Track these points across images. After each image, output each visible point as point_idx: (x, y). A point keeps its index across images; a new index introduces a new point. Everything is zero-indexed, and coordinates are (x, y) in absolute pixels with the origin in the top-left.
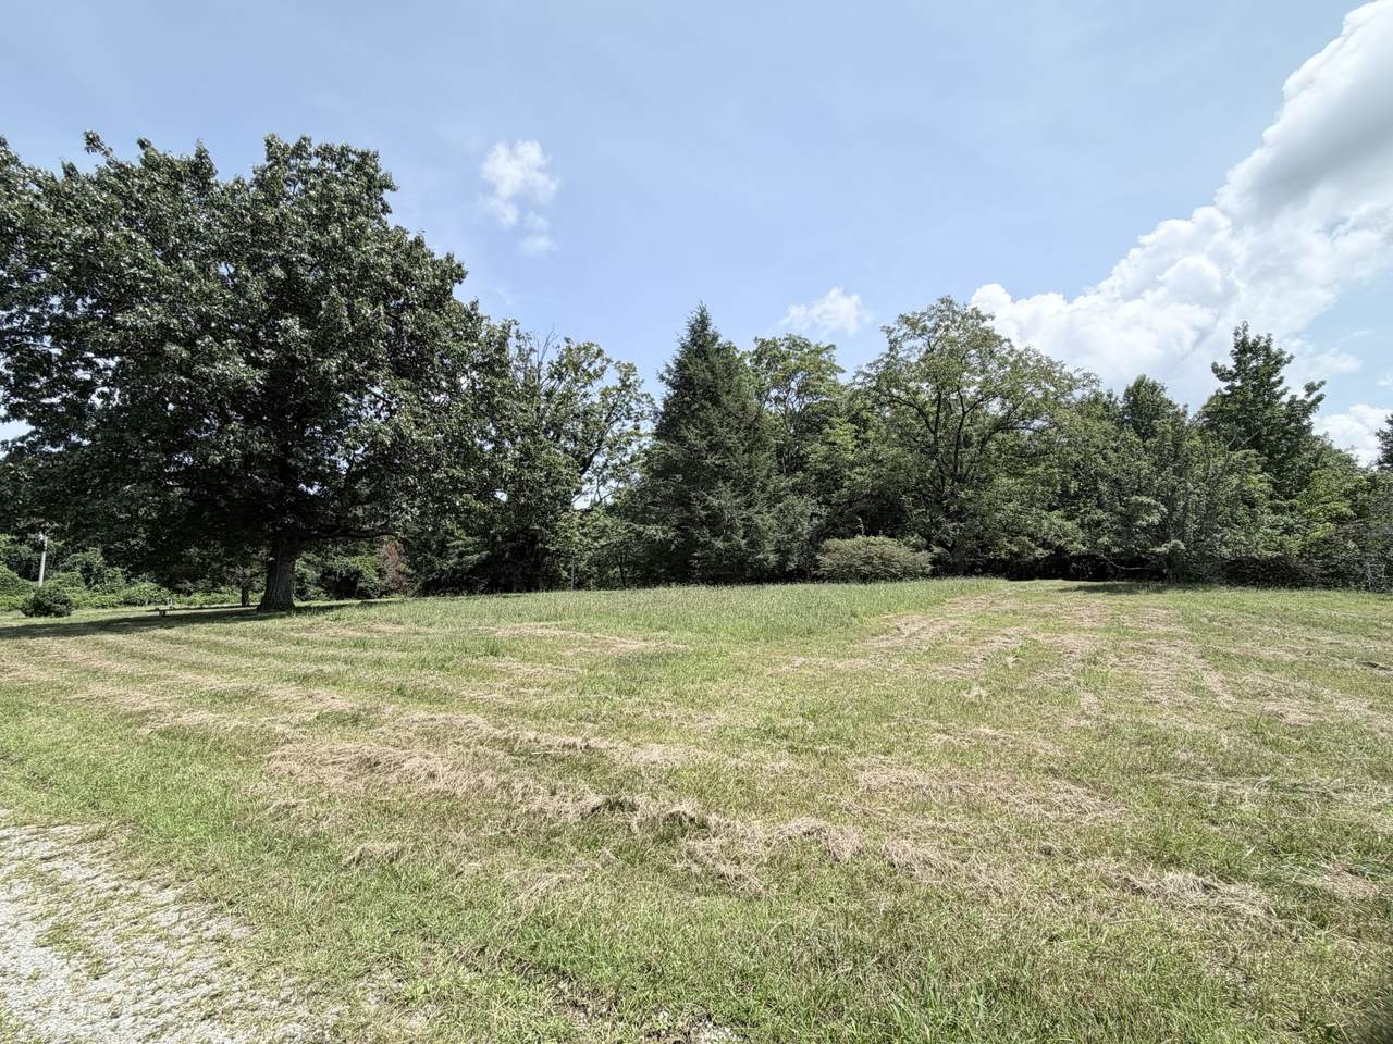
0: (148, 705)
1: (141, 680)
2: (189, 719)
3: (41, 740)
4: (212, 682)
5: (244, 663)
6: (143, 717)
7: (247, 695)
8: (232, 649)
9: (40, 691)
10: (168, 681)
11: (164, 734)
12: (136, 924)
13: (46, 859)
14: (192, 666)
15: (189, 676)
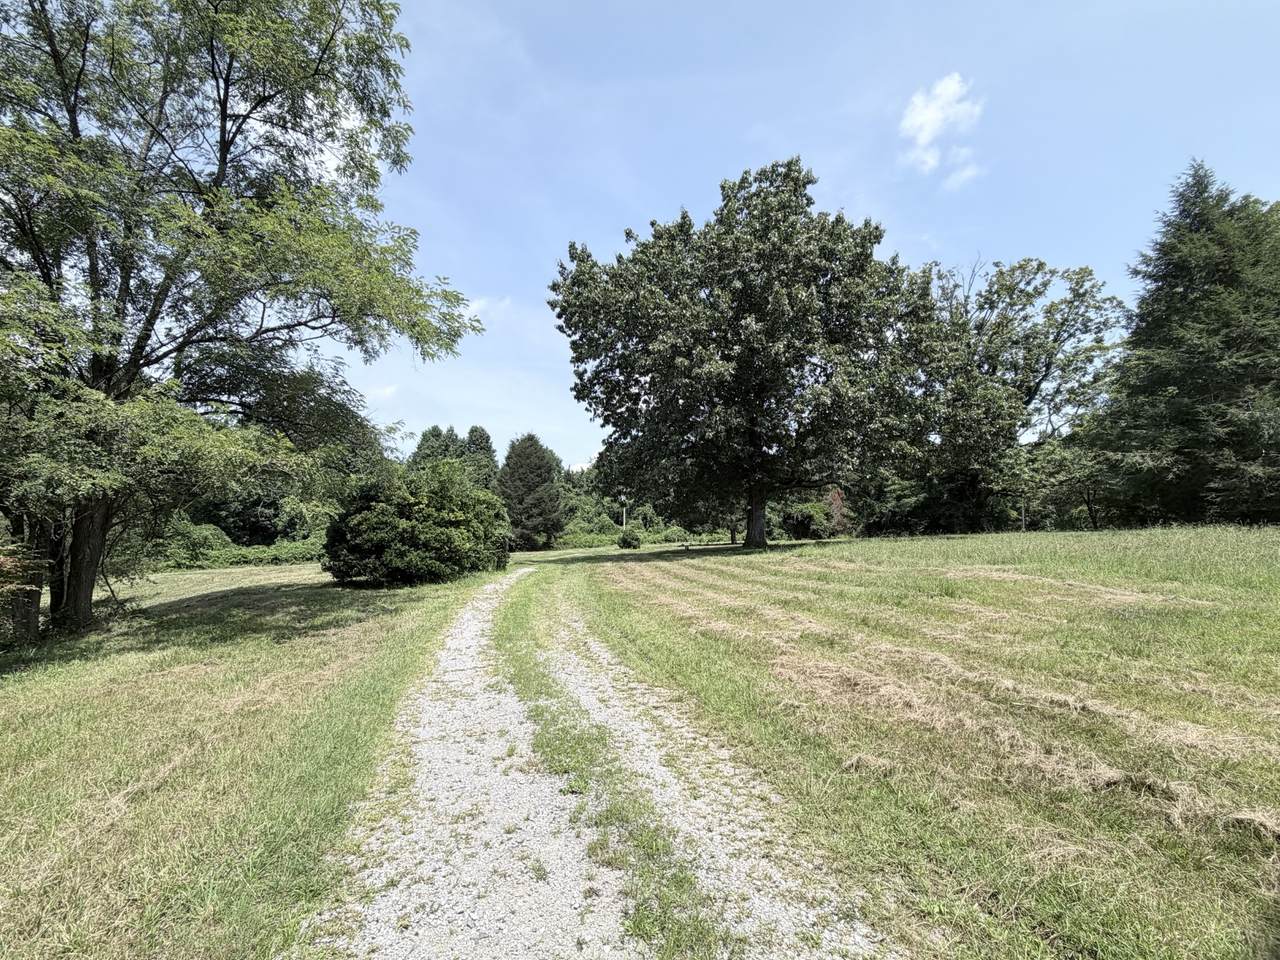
0: (690, 613)
1: (685, 594)
2: (719, 625)
3: (640, 628)
4: (726, 600)
5: (743, 587)
6: (689, 621)
7: (749, 613)
8: (734, 577)
9: (635, 595)
10: (699, 597)
11: (703, 634)
12: (710, 768)
13: (656, 708)
14: (711, 587)
15: (710, 594)
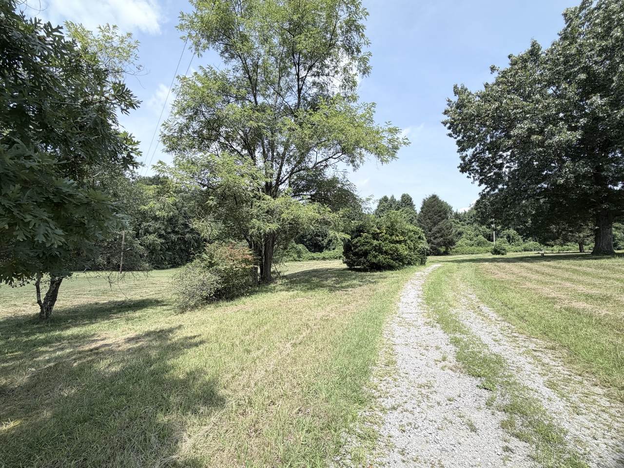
0: (553, 295)
1: (546, 283)
2: (581, 305)
3: (515, 302)
4: (581, 288)
5: (597, 282)
6: (554, 300)
7: (605, 299)
8: (587, 274)
9: (509, 282)
10: (558, 285)
11: (567, 310)
12: (587, 397)
13: (535, 351)
14: (567, 279)
15: (568, 284)
